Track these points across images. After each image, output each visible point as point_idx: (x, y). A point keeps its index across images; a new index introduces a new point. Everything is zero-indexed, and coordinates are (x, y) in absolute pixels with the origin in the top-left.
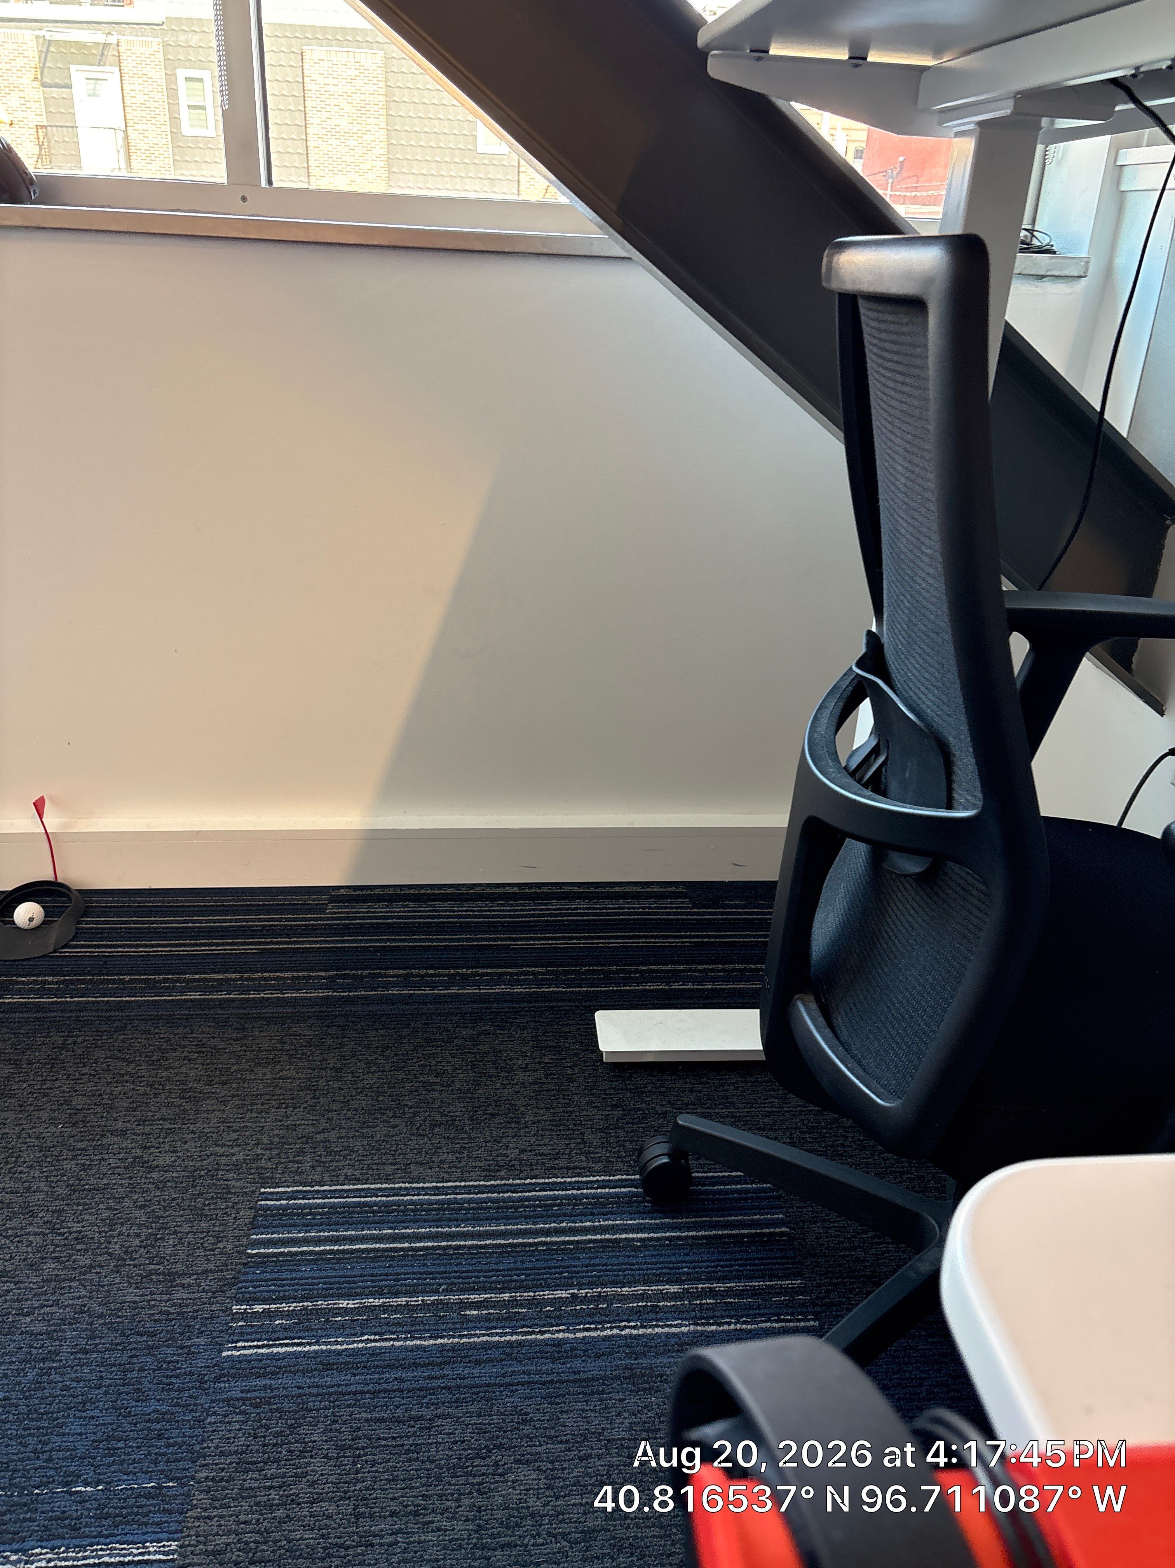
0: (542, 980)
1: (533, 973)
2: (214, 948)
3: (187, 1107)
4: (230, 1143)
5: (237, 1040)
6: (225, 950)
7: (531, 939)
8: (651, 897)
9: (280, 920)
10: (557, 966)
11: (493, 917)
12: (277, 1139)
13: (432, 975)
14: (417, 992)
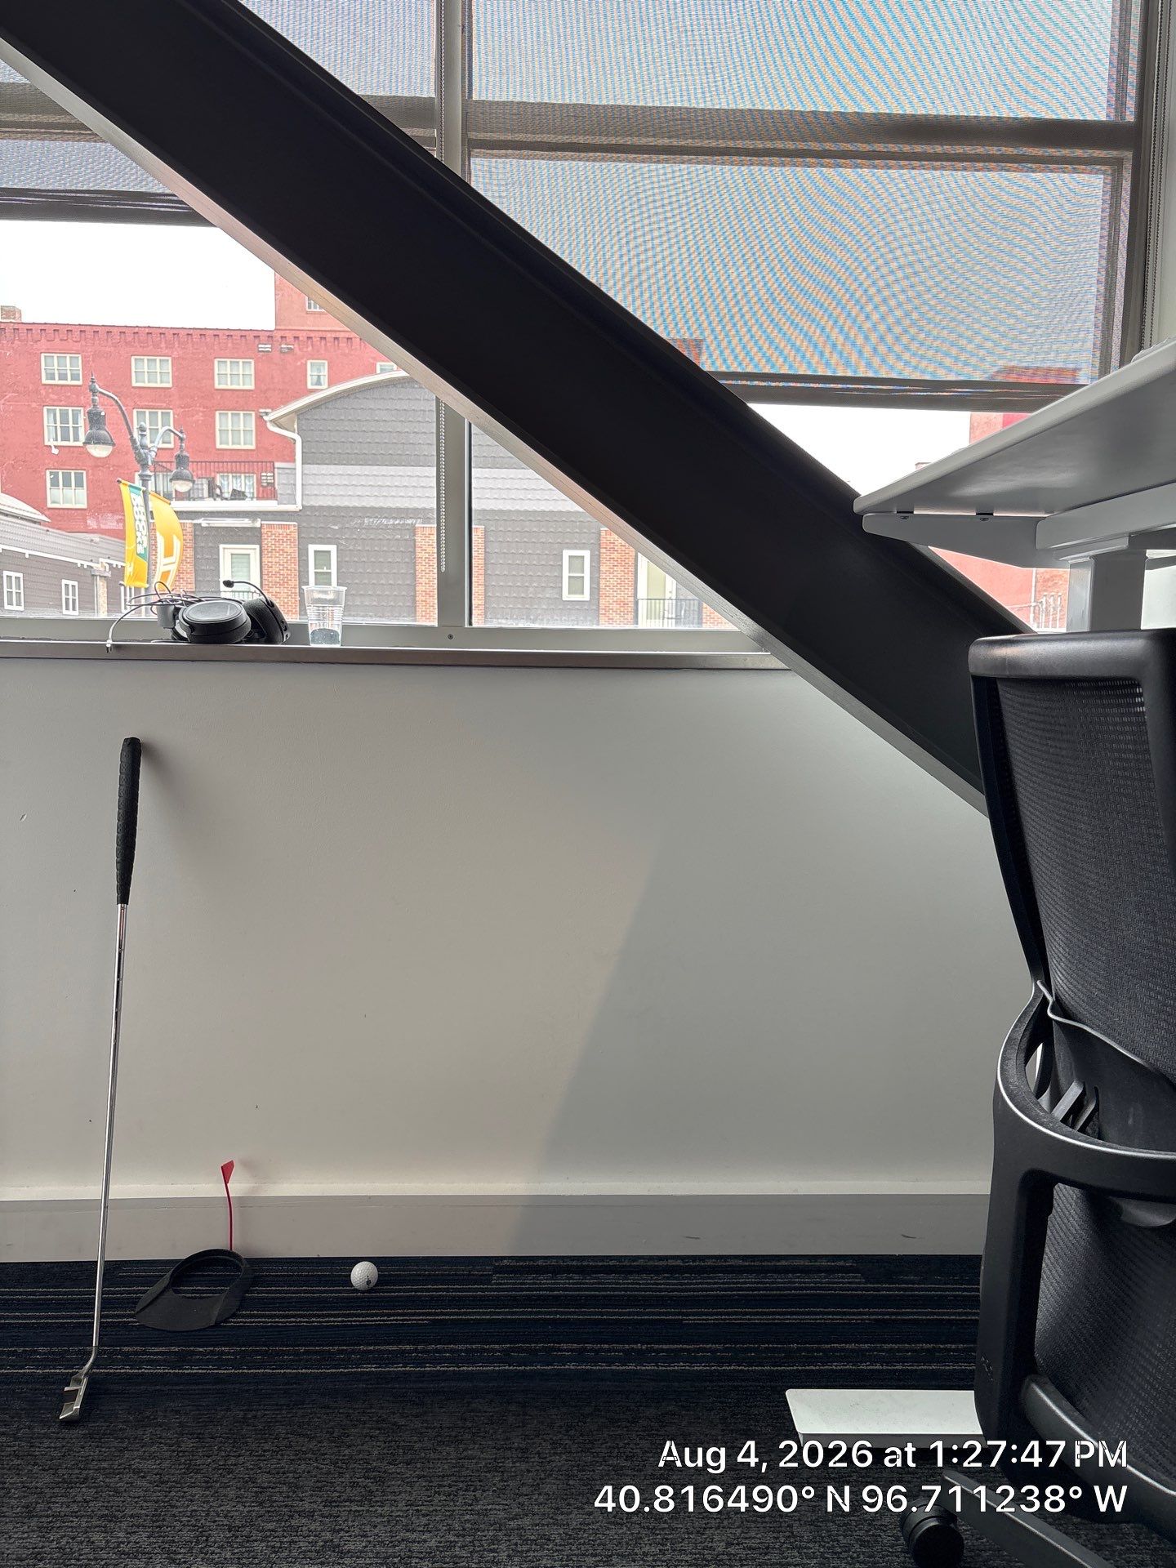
1: (710, 1350)
2: (386, 1318)
3: (374, 1488)
4: (421, 1528)
5: (417, 1417)
6: (397, 1320)
7: (703, 1314)
8: (821, 1271)
9: (447, 1290)
10: (735, 1343)
12: (469, 1525)
13: (609, 1350)
14: (594, 1368)
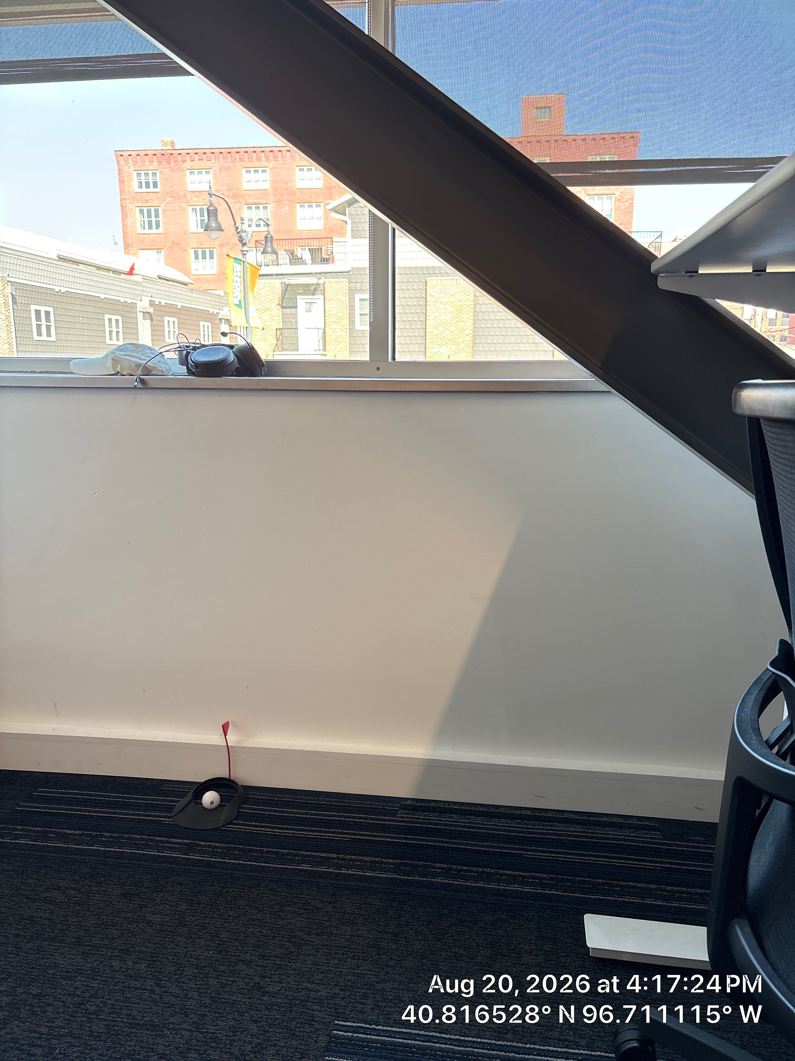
0: (546, 884)
1: (540, 878)
2: (322, 834)
3: (293, 950)
4: (318, 982)
5: (330, 903)
6: (329, 836)
7: (540, 851)
8: (631, 828)
9: (366, 819)
10: (558, 874)
11: (512, 831)
12: (349, 983)
13: (466, 871)
14: (455, 882)
